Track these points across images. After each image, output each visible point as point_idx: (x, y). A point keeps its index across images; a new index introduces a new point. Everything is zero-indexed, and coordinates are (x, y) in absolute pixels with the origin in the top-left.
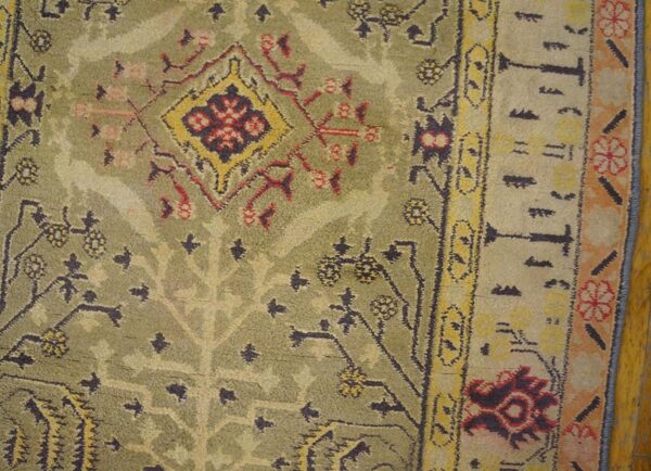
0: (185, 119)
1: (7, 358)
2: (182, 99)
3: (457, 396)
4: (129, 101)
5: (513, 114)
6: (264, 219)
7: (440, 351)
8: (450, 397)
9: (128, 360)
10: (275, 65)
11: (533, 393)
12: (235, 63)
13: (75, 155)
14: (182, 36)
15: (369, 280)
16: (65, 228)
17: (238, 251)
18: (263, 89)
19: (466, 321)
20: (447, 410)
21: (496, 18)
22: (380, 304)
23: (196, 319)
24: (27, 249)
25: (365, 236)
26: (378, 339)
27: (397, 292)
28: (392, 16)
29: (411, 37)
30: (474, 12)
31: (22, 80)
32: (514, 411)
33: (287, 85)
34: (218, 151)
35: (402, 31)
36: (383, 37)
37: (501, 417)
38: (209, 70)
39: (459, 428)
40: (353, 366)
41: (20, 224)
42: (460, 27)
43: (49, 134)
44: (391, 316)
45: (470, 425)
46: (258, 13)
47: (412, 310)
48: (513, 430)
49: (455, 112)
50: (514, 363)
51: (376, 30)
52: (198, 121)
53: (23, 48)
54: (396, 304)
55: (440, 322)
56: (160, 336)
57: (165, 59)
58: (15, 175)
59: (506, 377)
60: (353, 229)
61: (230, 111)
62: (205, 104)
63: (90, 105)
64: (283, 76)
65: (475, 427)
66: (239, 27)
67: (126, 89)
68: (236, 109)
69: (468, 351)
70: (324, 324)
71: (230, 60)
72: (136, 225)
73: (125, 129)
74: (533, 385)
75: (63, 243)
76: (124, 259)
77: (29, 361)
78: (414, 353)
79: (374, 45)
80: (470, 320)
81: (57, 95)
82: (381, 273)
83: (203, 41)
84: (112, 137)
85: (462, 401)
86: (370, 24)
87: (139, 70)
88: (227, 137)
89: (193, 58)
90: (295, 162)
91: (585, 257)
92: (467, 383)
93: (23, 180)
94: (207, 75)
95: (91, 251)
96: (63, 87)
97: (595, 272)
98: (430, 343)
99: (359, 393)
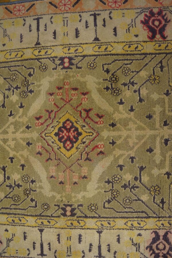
0: (68, 150)
1: (163, 208)
2: (61, 152)
3: (154, 43)
4: (64, 172)
5: (55, 38)
6: (101, 117)
7: (139, 51)
8: (155, 45)
9: (158, 162)
10: (46, 121)
11: (149, 18)
12: (47, 135)
13: (85, 190)
14: (39, 155)
15: (117, 78)
16: (112, 191)
17: (113, 125)
18: (55, 123)
19: (127, 43)
20: (160, 46)
21: (23, 48)
22: (125, 73)
23: (139, 138)
24: (121, 205)
25: (102, 81)
26: (138, 72)
27: (120, 68)
28: (26, 83)
29: (32, 75)
30: (22, 56)
31: (60, 213)
32: (157, 23)
33: (52, 115)
34: (78, 137)
35: (30, 79)
36: (33, 85)
37: (159, 27)
38: (50, 144)
39: (165, 41)
40: (148, 80)
41: (112, 208)
42: (27, 60)
43: (78, 201)
44: (129, 69)
45: (164, 37)
46: (28, 129)
47: (126, 62)
48: (163, 23)
49: (56, 57)
50: (140, 26)
51: (31, 88)
52: (68, 145)
53: (49, 213)
54: (125, 68)
55: (129, 52)
56: (148, 151)
57: (47, 160)
58: (95, 212)
59: (145, 28)
60: (100, 86)
61: (64, 134)
62: (62, 143)
63: (66, 186)
64: (50, 117)
65: (164, 35)
66: (34, 135)
67: (59, 174)
68: (63, 132)
69: (138, 42)
70: (135, 91)
71: (46, 136)
72: (108, 164)
73: (74, 172)
74: (147, 18)
75: (118, 191)
76: (121, 167)
77: (163, 200)
78: (141, 59)
79: (36, 87)
80: (127, 42)
81: (64, 199)
82: (114, 74)
83: (40, 147)
84: (77, 177)
85: (155, 41)
86: (29, 90)
87: (52, 170)
88: (73, 134)
89: (46, 150)
90: (79, 109)
91: (100, 8)
92: (149, 40)
93: (96, 209)
94: (52, 144)
95: (119, 180)
96: (61, 197)
97: (105, 4)
98: (136, 54)
99: (158, 76)
